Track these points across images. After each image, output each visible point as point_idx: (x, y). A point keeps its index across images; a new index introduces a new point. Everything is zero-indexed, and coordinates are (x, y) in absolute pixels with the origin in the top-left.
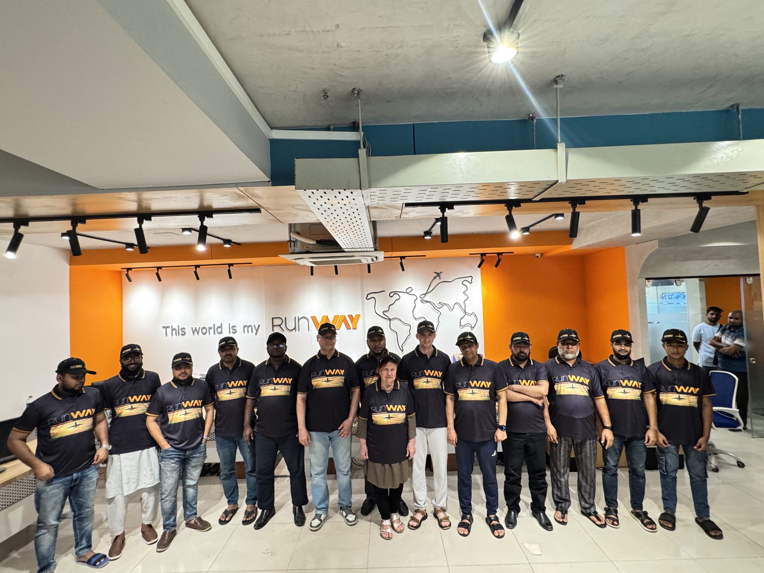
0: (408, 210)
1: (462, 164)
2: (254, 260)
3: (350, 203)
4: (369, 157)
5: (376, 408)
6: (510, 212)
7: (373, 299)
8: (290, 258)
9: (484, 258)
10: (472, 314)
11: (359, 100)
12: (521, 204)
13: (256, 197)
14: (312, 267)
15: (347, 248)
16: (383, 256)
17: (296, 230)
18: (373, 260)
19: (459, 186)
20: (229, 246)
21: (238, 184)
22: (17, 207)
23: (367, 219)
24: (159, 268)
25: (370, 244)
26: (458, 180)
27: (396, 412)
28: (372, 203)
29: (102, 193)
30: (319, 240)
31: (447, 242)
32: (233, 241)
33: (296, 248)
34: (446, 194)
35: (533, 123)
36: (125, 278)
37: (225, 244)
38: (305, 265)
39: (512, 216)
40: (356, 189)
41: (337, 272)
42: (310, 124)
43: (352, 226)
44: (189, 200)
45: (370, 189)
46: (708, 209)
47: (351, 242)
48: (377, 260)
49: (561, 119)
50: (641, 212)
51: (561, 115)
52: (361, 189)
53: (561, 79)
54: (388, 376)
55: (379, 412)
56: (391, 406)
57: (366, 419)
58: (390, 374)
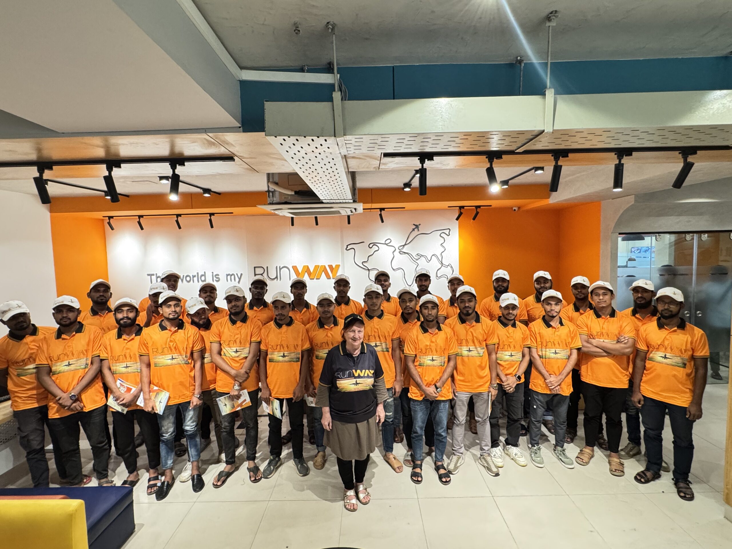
0: (387, 161)
1: (444, 110)
2: (236, 210)
3: (324, 151)
4: (345, 102)
5: (341, 374)
6: (491, 165)
7: (353, 250)
8: (269, 208)
9: (462, 210)
10: (448, 266)
11: (334, 36)
12: (503, 156)
13: (227, 144)
14: (292, 218)
15: (325, 199)
16: (362, 208)
17: (275, 180)
18: (352, 212)
19: (439, 135)
20: (209, 195)
21: (206, 130)
23: (343, 170)
24: (140, 217)
25: (349, 195)
26: (439, 130)
27: (364, 377)
28: (349, 152)
29: (63, 137)
30: (298, 190)
31: (426, 194)
32: (213, 190)
33: (275, 199)
34: (425, 144)
35: (521, 70)
36: (107, 226)
37: (204, 193)
38: (284, 216)
39: (493, 168)
40: (330, 136)
41: (317, 223)
42: (283, 64)
43: (328, 177)
44: (158, 146)
45: (345, 136)
46: (693, 164)
47: (329, 194)
48: (356, 211)
49: (552, 63)
50: (624, 167)
51: (552, 59)
52: (335, 136)
53: (555, 16)
54: (354, 339)
55: (345, 378)
56: (359, 371)
57: (329, 386)
58: (356, 336)
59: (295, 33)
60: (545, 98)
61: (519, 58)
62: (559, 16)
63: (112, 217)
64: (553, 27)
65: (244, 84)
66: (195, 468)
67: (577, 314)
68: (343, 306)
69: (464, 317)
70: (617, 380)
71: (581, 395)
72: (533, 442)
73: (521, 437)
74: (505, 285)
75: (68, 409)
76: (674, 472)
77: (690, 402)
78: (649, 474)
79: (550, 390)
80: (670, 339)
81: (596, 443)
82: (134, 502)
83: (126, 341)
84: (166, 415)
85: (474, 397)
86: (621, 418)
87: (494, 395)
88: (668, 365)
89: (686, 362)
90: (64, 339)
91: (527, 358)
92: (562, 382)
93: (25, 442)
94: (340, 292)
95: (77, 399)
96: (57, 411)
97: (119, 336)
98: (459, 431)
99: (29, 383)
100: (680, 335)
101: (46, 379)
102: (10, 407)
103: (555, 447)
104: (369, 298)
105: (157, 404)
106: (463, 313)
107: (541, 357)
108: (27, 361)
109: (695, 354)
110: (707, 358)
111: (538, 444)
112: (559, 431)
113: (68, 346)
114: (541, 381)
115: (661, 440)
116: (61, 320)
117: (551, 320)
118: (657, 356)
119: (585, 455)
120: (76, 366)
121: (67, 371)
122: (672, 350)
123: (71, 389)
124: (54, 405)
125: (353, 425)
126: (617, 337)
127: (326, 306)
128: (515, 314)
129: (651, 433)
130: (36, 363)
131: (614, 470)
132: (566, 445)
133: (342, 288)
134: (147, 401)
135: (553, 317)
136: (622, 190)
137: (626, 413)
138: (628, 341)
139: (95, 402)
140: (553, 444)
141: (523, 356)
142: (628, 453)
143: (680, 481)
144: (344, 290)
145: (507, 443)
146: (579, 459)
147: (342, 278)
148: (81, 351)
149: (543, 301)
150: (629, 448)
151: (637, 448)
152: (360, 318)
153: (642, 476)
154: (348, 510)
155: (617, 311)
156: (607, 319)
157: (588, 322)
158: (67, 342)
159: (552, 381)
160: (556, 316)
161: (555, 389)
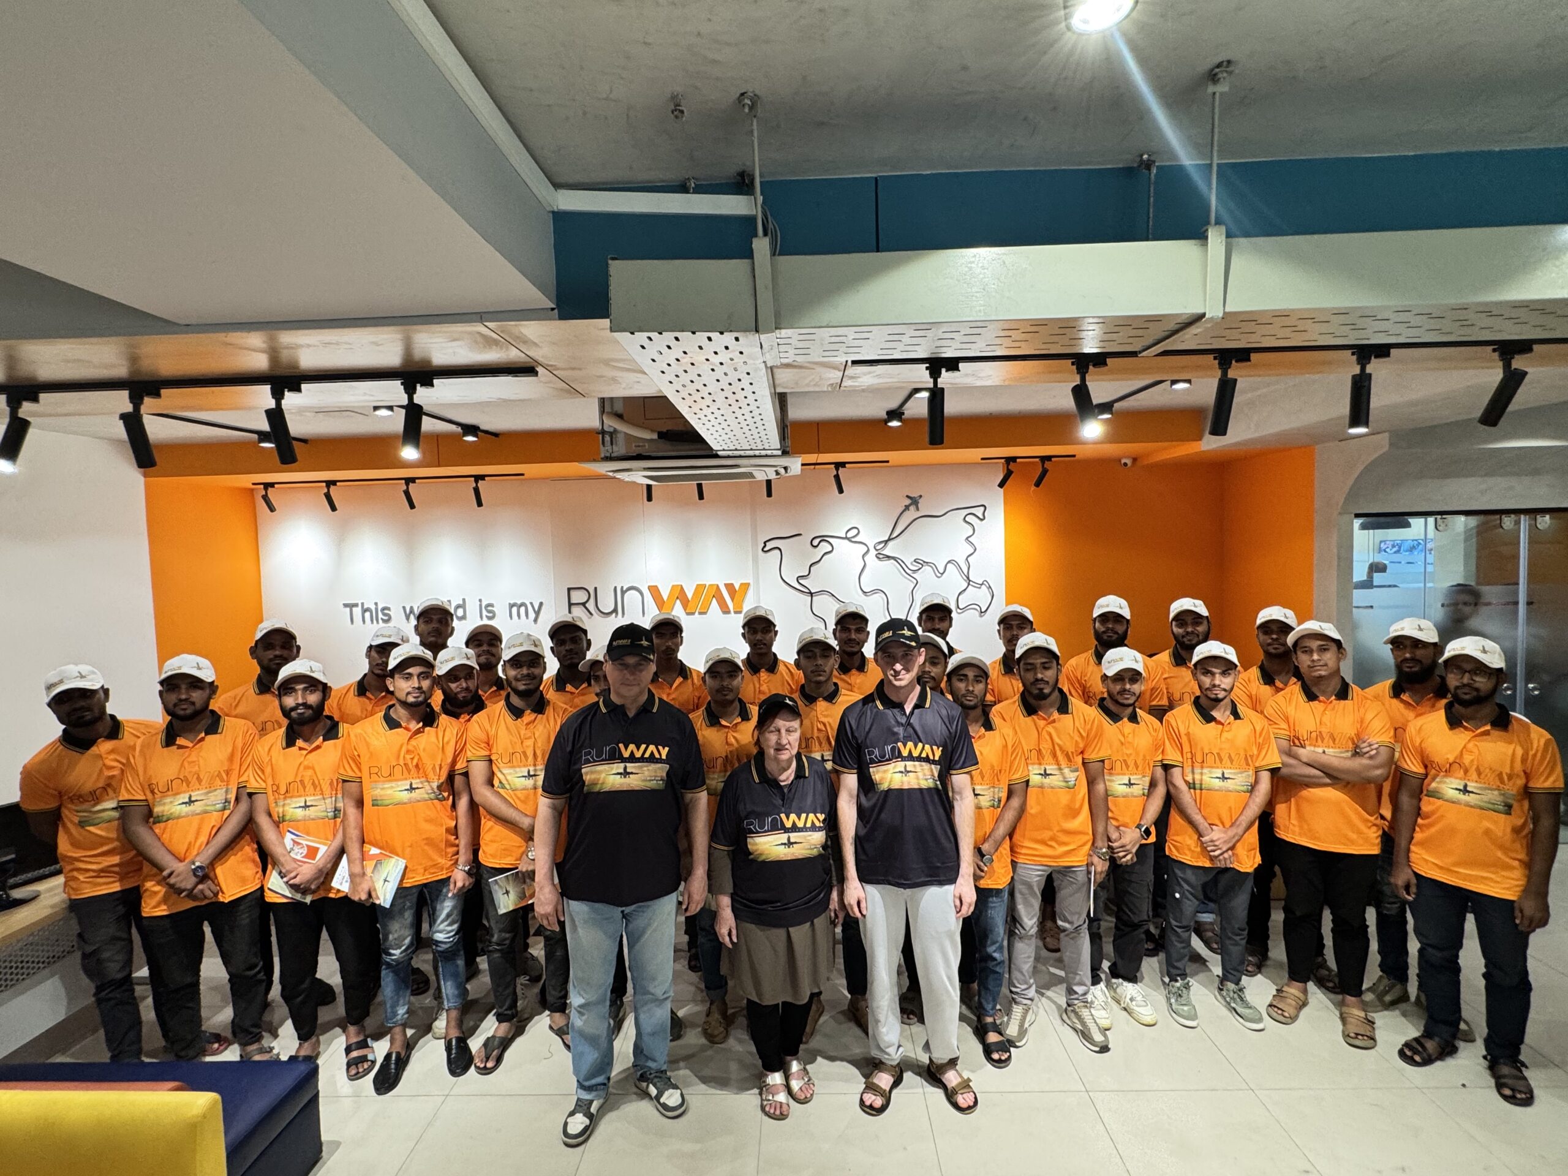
0: (858, 372)
1: (988, 273)
2: (529, 469)
3: (732, 360)
4: (777, 257)
5: (756, 822)
6: (1083, 379)
7: (777, 551)
8: (604, 468)
9: (1012, 466)
10: (982, 584)
11: (755, 121)
12: (1107, 361)
13: (525, 342)
14: (649, 487)
15: (724, 450)
16: (799, 464)
17: (615, 410)
18: (777, 473)
19: (979, 326)
20: (474, 439)
21: (484, 316)
22: (11, 362)
23: (767, 391)
24: (330, 483)
25: (772, 439)
26: (977, 313)
27: (804, 829)
28: (781, 359)
29: (187, 333)
30: (665, 430)
31: (942, 443)
32: (483, 427)
33: (616, 449)
34: (947, 343)
35: (1150, 178)
36: (261, 505)
37: (466, 434)
38: (634, 483)
39: (1086, 386)
40: (746, 331)
41: (701, 496)
42: (643, 176)
43: (735, 407)
44: (380, 348)
45: (778, 331)
46: (1524, 374)
47: (733, 439)
48: (786, 472)
49: (1219, 165)
50: (1373, 377)
51: (1220, 157)
52: (757, 331)
53: (1226, 71)
54: (780, 747)
55: (765, 832)
56: (793, 816)
57: (731, 848)
58: (784, 741)
59: (672, 116)
60: (1206, 245)
61: (1145, 157)
62: (1237, 71)
63: (272, 485)
64: (1221, 94)
65: (561, 219)
66: (453, 1023)
67: (1269, 689)
68: (764, 674)
69: (1032, 701)
70: (1354, 836)
71: (1277, 869)
72: (1174, 972)
73: (1144, 960)
74: (1120, 629)
75: (188, 896)
76: (1489, 1042)
77: (1522, 888)
78: (1431, 1045)
79: (1212, 859)
80: (1476, 750)
81: (1312, 976)
82: (321, 1094)
83: (305, 752)
84: (396, 909)
85: (1054, 876)
86: (1365, 920)
87: (1102, 872)
88: (1471, 807)
89: (1510, 801)
90: (180, 747)
91: (1161, 791)
92: (1238, 841)
93: (92, 965)
94: (755, 645)
95: (205, 874)
96: (165, 900)
97: (290, 742)
98: (1026, 952)
99: (104, 841)
100: (1497, 741)
101: (142, 832)
102: (61, 889)
103: (1222, 983)
104: (809, 657)
105: (379, 885)
106: (1030, 693)
107: (1191, 786)
108: (101, 794)
109: (1531, 785)
110: (1558, 794)
111: (1184, 976)
112: (1231, 947)
113: (190, 763)
114: (1191, 838)
115: (1458, 970)
116: (175, 705)
117: (1213, 708)
118: (1449, 787)
119: (1289, 1001)
120: (205, 805)
121: (187, 816)
122: (1479, 774)
123: (195, 853)
124: (157, 888)
125: (781, 933)
126: (1353, 743)
127: (725, 676)
128: (1137, 694)
129: (1435, 955)
130: (121, 798)
131: (1352, 1035)
132: (1245, 980)
133: (759, 637)
134: (358, 880)
135: (1218, 701)
136: (1368, 427)
137: (1377, 911)
138: (1377, 753)
139: (243, 881)
140: (1218, 976)
141: (1153, 784)
142: (1380, 997)
143: (1502, 1061)
144: (765, 639)
145: (1115, 973)
146: (1276, 1009)
147: (758, 614)
148: (216, 773)
149: (1195, 665)
150: (1382, 988)
151: (1399, 987)
152: (790, 703)
153: (1417, 1049)
154: (770, 1117)
155: (1353, 686)
156: (1331, 702)
157: (1289, 710)
158: (187, 754)
159: (1214, 839)
160: (1225, 698)
161: (1221, 857)
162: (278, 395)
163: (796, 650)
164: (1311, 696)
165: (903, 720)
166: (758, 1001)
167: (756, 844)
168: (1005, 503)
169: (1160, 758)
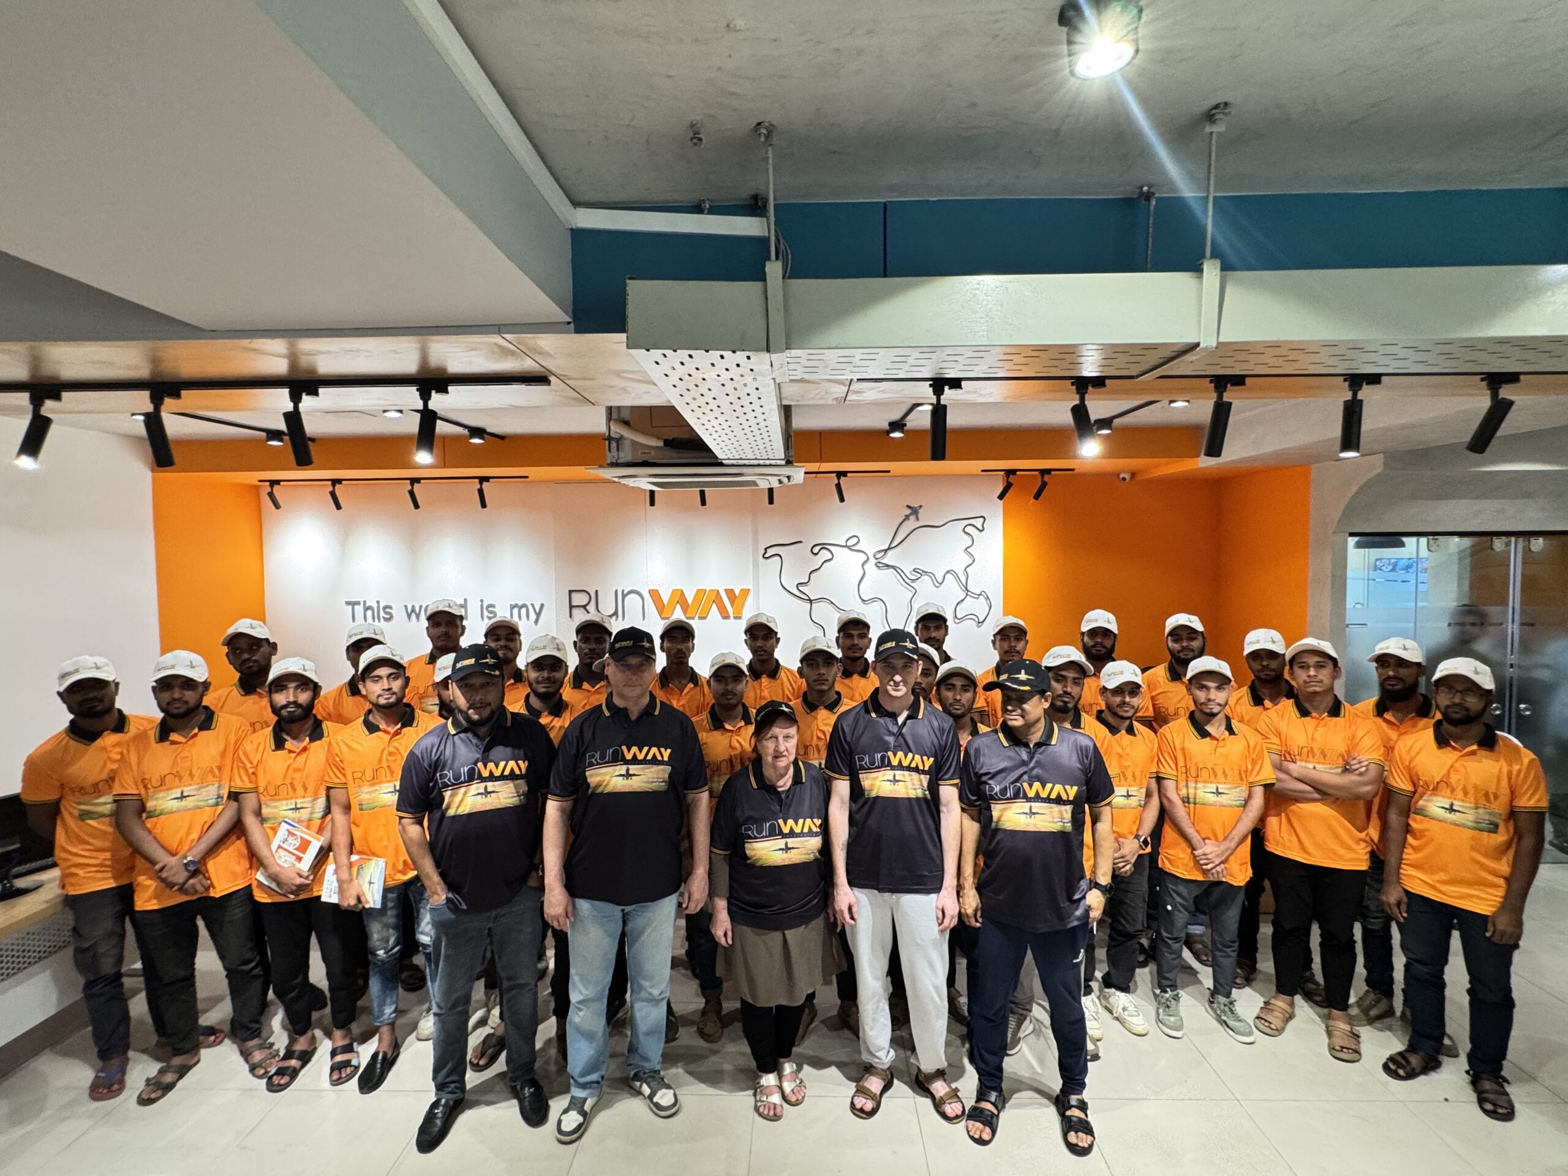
0: (863, 388)
2: (533, 472)
3: (742, 376)
4: (790, 281)
5: (754, 828)
6: (1082, 399)
7: (778, 558)
8: (610, 474)
9: (1012, 478)
10: (981, 595)
11: (770, 149)
12: (1108, 384)
13: (540, 353)
14: (652, 493)
15: (729, 459)
16: (801, 473)
17: (622, 418)
18: (780, 482)
19: (981, 351)
20: (481, 441)
21: (502, 328)
22: (35, 362)
23: (775, 407)
24: (335, 482)
25: (777, 449)
26: (983, 340)
27: (801, 835)
28: (792, 377)
29: (211, 338)
30: (671, 438)
31: (944, 458)
32: (488, 430)
33: (621, 455)
35: (1149, 211)
36: (267, 501)
37: (472, 436)
38: (638, 489)
39: (1085, 406)
40: (757, 350)
41: (703, 502)
42: (659, 196)
43: (742, 419)
44: (397, 356)
45: (787, 351)
46: (1511, 403)
47: (739, 448)
48: (789, 480)
49: (1215, 198)
50: (1365, 403)
51: (1215, 191)
52: (768, 351)
53: (1223, 113)
54: (778, 755)
55: (763, 837)
56: (790, 822)
57: (728, 853)
58: (782, 748)
59: (691, 144)
60: (1201, 277)
61: (1145, 188)
62: (1233, 113)
63: (278, 482)
64: (1219, 134)
65: (579, 236)
67: (1259, 709)
68: (765, 680)
70: (1344, 852)
71: (1267, 883)
72: (1165, 982)
73: (1138, 971)
74: (1108, 643)
75: (179, 890)
76: (1471, 1058)
78: (1414, 1060)
79: (1205, 872)
80: (1462, 770)
81: (1299, 990)
83: (293, 755)
86: (1352, 935)
88: (1457, 825)
89: (1497, 821)
90: (173, 743)
92: (1231, 854)
93: (85, 960)
94: (757, 651)
95: (197, 869)
96: (156, 894)
97: (278, 743)
99: (101, 834)
100: (1484, 760)
101: (134, 825)
102: (57, 884)
103: (1212, 996)
104: (812, 666)
105: (366, 888)
107: (1186, 800)
108: (103, 787)
109: (1516, 803)
110: (1542, 814)
111: (1174, 987)
112: (1222, 960)
113: (183, 759)
114: (1184, 852)
115: (1442, 985)
116: (168, 704)
117: (1208, 722)
118: (1435, 805)
119: (1276, 1013)
120: (198, 801)
121: (179, 811)
122: (1466, 793)
123: (186, 848)
124: (149, 882)
125: (777, 936)
126: (1344, 760)
127: (730, 680)
128: (1136, 707)
129: (1420, 970)
130: (114, 793)
131: (1338, 1048)
132: (1235, 993)
133: (759, 643)
134: (345, 886)
135: (1213, 715)
136: (1358, 452)
137: (1362, 925)
138: (1367, 770)
139: (235, 876)
140: (1209, 989)
141: (1148, 795)
142: (1365, 1011)
143: (1484, 1076)
144: (765, 645)
145: (1107, 982)
146: (1263, 1021)
147: (759, 620)
148: (208, 769)
149: (1190, 680)
150: (1368, 1002)
151: (1385, 1001)
152: (786, 710)
153: (1400, 1063)
154: (764, 1118)
155: (1346, 704)
156: (1323, 719)
157: (1281, 725)
158: (180, 750)
159: (1207, 852)
160: (1219, 712)
161: (1214, 871)
162: (296, 398)
163: (799, 658)
164: (1304, 712)
165: (895, 730)
166: (752, 1002)
167: (754, 849)
168: (1004, 518)
169: (1155, 770)
